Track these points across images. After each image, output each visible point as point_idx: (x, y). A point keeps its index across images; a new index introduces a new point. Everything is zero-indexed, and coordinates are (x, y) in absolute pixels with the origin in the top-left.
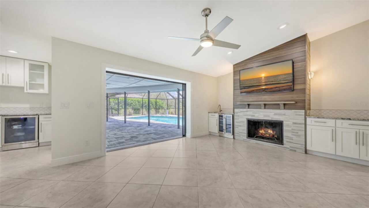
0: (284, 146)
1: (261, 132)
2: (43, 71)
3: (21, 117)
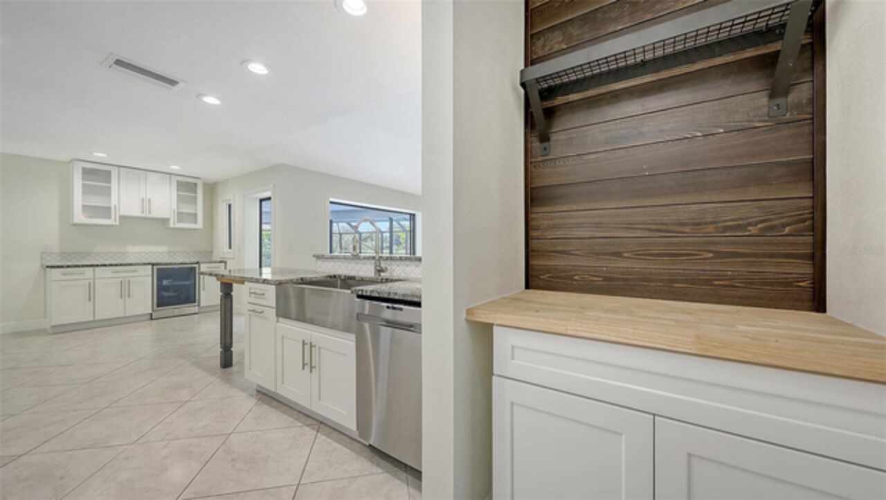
2: (195, 192)
3: (176, 267)
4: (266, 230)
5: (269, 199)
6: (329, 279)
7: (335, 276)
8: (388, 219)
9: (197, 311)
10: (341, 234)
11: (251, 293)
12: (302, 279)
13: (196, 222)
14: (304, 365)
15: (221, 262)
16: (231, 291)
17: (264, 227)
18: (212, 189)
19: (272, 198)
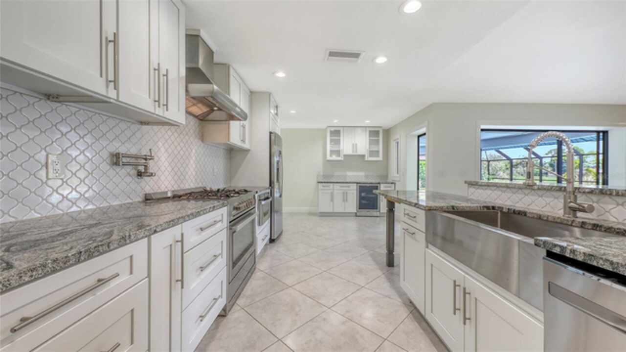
2: (378, 137)
3: (368, 185)
4: (422, 160)
5: (424, 134)
6: (485, 210)
7: (493, 208)
8: (555, 141)
9: (378, 215)
10: (489, 161)
11: (405, 214)
12: (453, 207)
13: (378, 156)
14: (455, 309)
15: (392, 183)
16: (394, 208)
17: (421, 158)
18: (388, 132)
19: (427, 134)
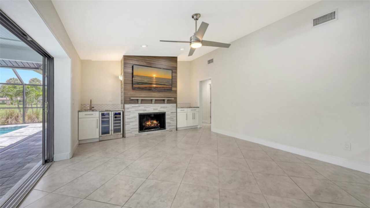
0: (166, 129)
1: (148, 123)
